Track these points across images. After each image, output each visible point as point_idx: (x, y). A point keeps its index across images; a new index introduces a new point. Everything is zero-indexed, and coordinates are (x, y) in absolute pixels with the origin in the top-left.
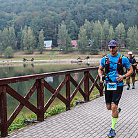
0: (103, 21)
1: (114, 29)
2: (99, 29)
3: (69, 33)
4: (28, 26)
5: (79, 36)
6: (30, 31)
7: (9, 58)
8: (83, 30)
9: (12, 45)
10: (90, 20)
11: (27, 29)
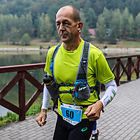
0: (122, 9)
1: (134, 17)
2: (118, 17)
3: (87, 21)
4: (45, 13)
5: (97, 24)
6: (47, 18)
7: (26, 45)
8: (101, 19)
9: (29, 32)
10: (109, 8)
11: (44, 16)
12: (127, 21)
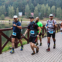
0: (45, 4)
1: (51, 8)
2: (44, 8)
3: (30, 9)
5: (35, 11)
6: (12, 8)
7: (3, 20)
8: (36, 8)
9: (4, 14)
10: (40, 4)
11: (11, 7)
12: (48, 9)
